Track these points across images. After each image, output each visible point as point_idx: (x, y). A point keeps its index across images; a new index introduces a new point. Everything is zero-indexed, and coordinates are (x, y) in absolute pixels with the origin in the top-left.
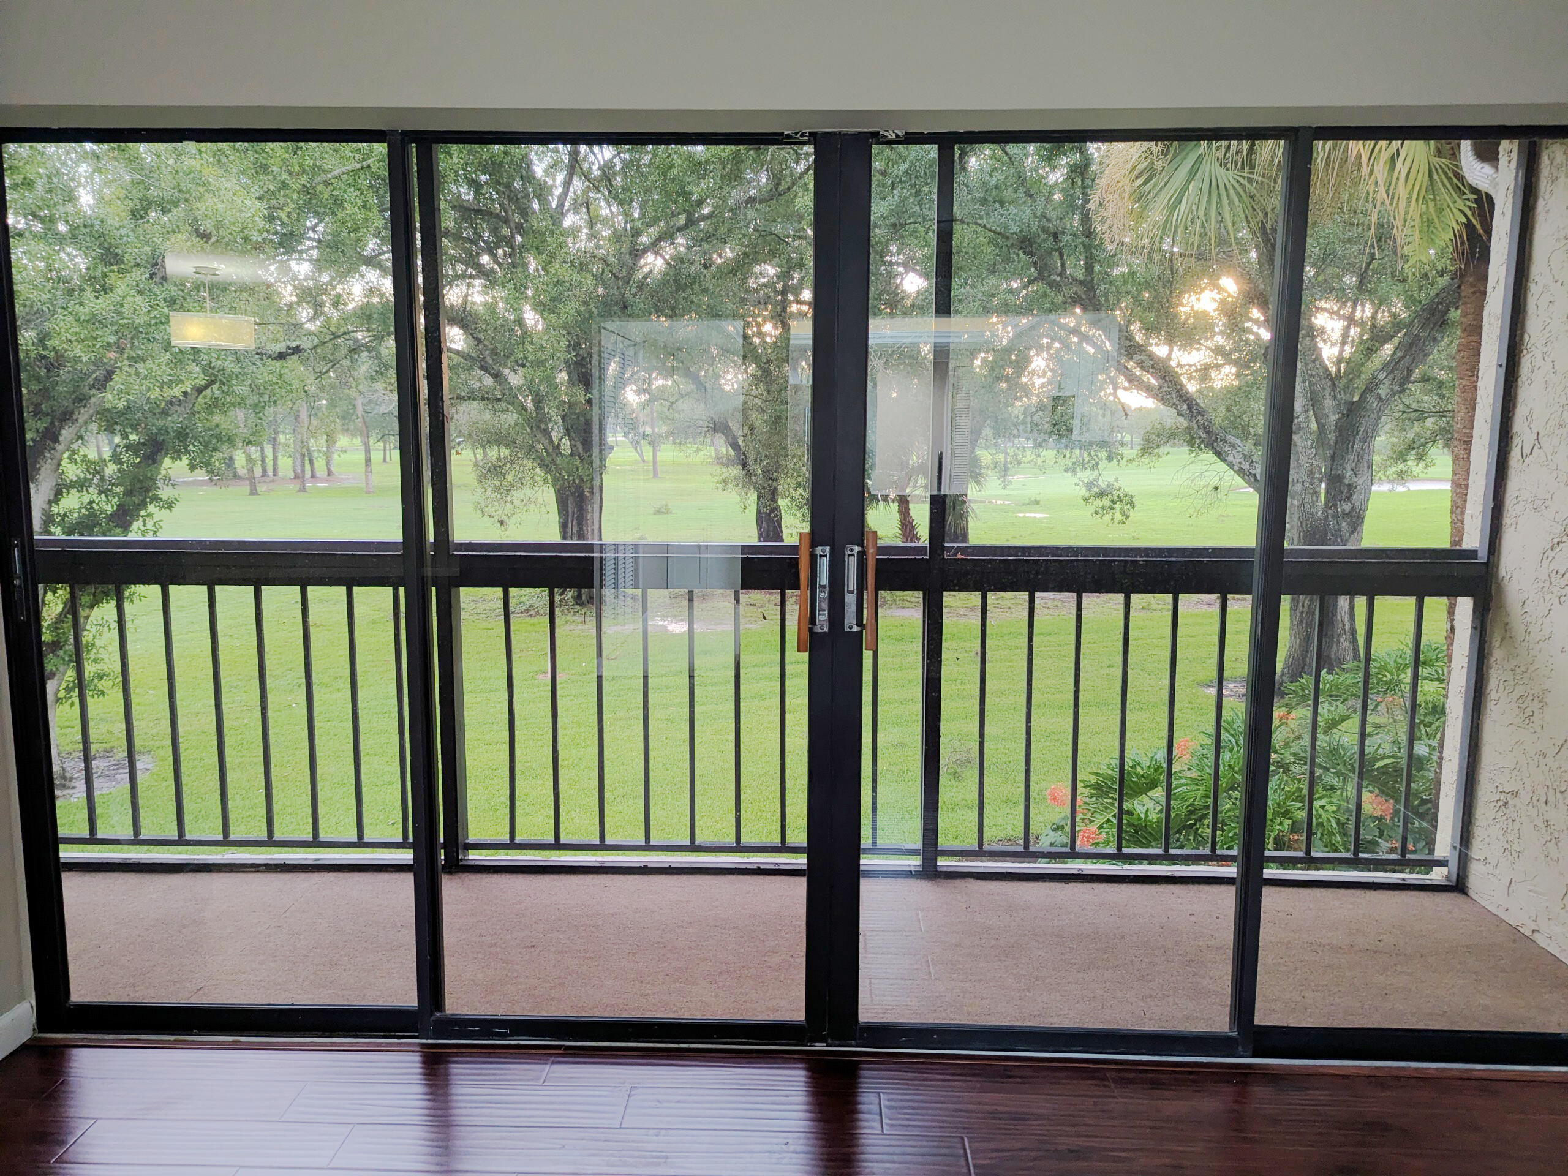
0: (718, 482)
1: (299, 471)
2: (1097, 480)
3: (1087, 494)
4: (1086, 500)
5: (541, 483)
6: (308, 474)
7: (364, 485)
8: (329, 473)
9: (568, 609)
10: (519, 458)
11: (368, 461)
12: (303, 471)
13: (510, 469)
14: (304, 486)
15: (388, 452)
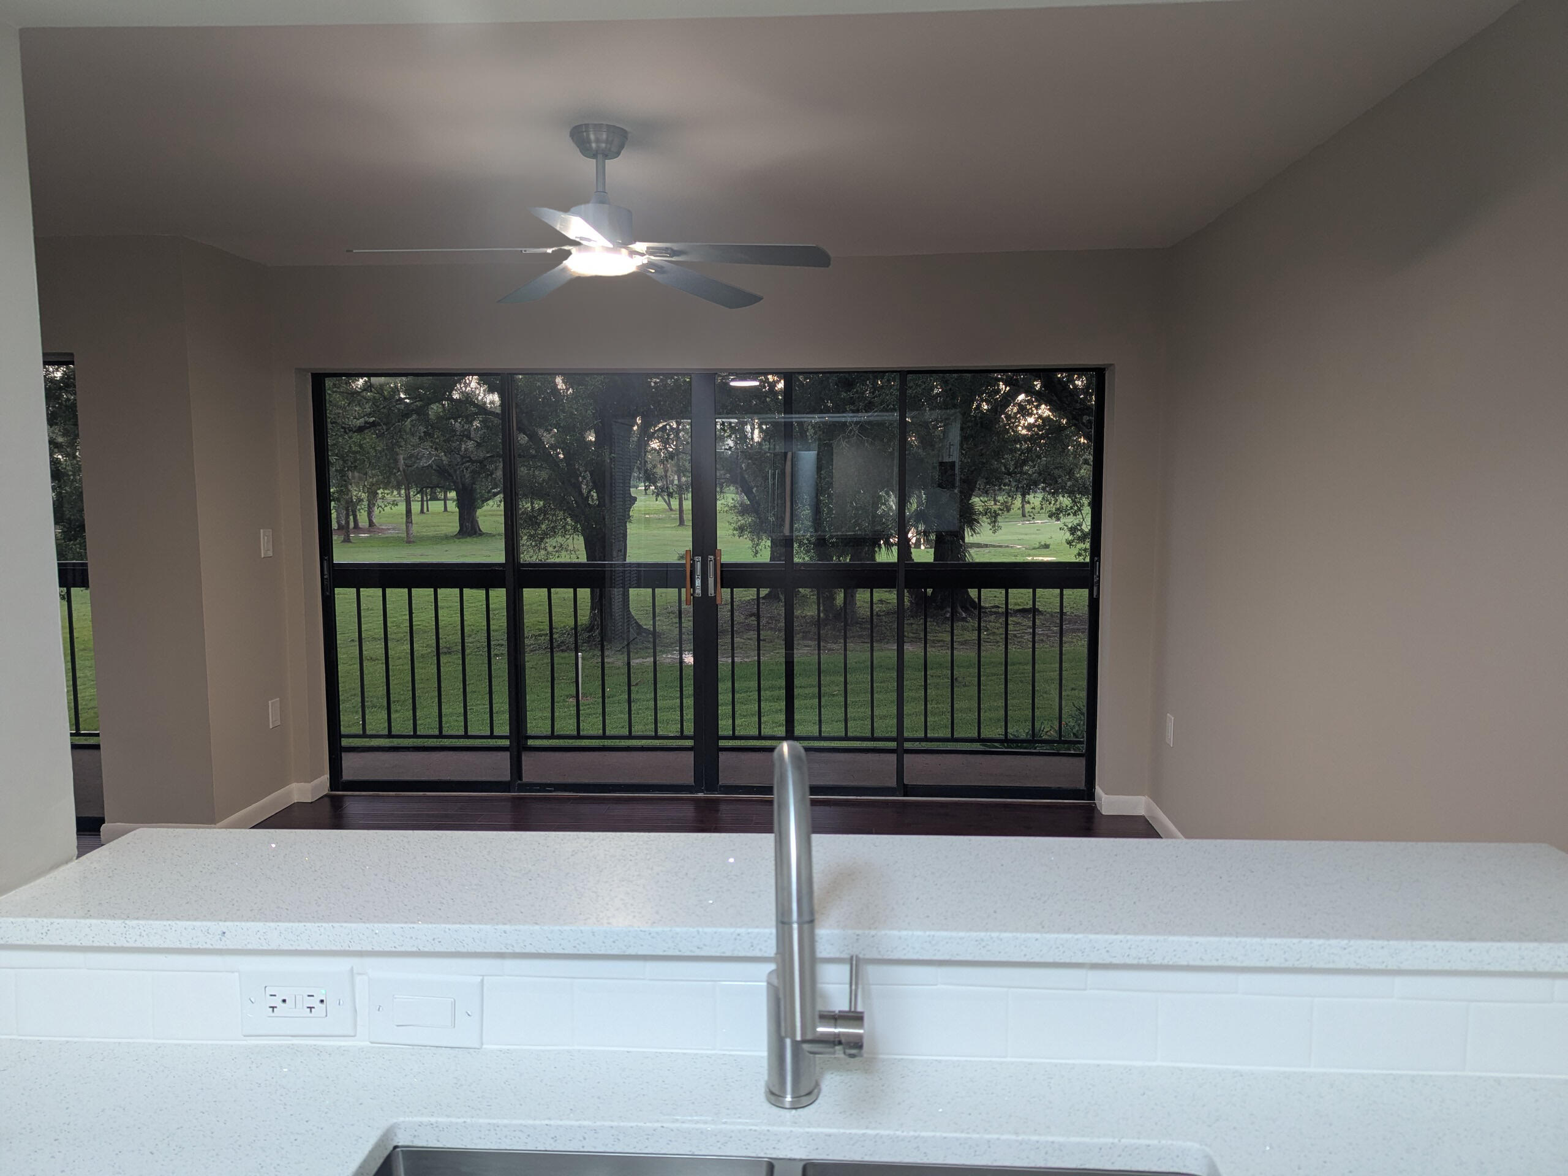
0: (735, 529)
1: (343, 522)
2: (1080, 525)
3: (1071, 538)
4: (1069, 543)
5: (571, 531)
6: (352, 525)
7: (404, 535)
8: (371, 524)
9: (595, 645)
10: (551, 509)
11: (409, 512)
12: (348, 523)
13: (544, 519)
14: (348, 536)
15: (425, 503)
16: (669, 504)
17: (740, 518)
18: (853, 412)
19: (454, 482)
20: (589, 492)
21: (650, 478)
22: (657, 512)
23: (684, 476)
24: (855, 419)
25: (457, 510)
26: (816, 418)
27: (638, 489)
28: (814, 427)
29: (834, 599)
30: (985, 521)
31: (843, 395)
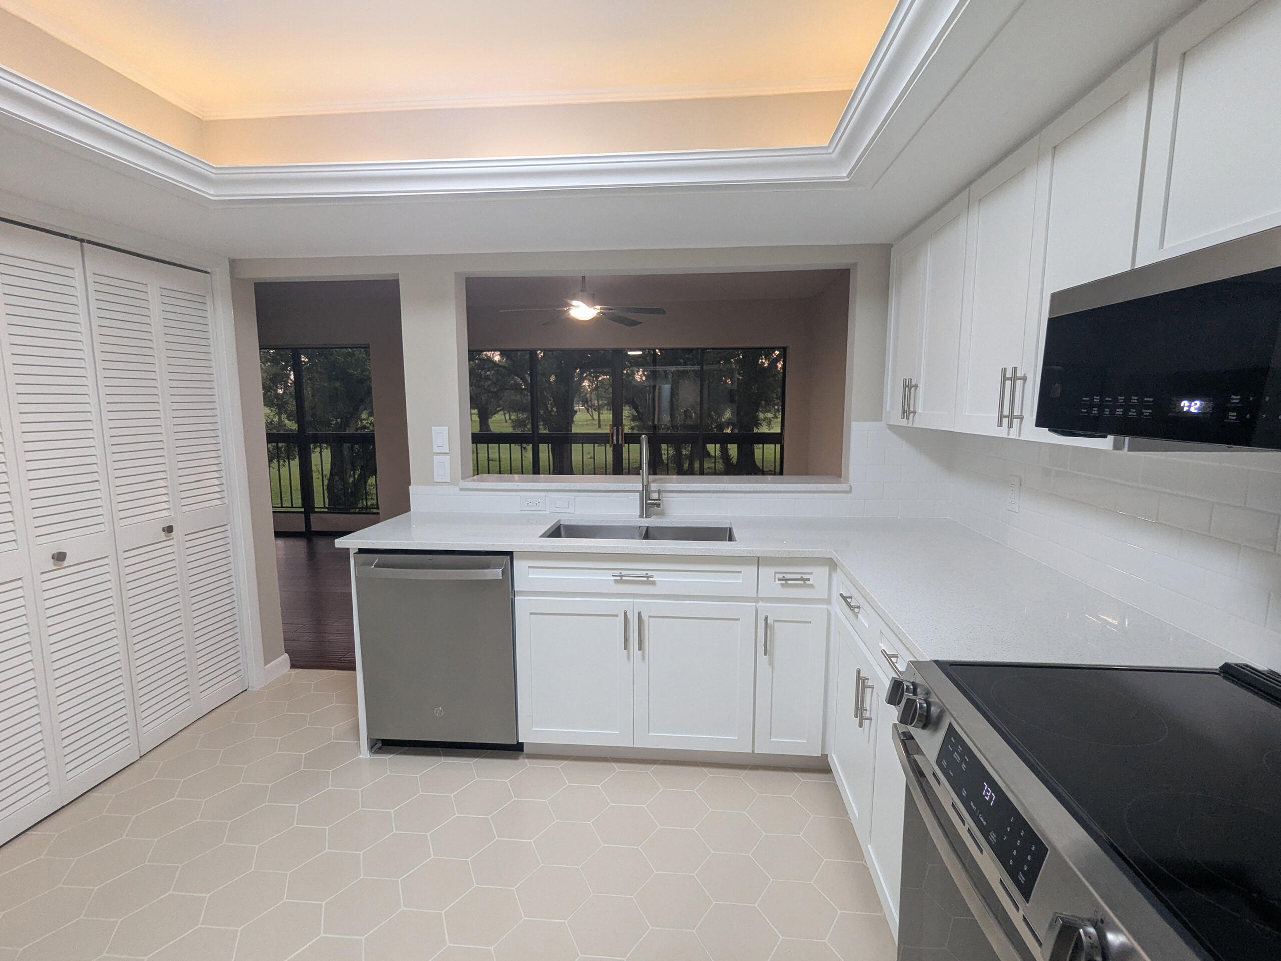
16: (592, 417)
17: (632, 423)
18: (691, 365)
19: (477, 405)
20: (552, 409)
21: (585, 402)
22: (587, 421)
23: (602, 400)
24: (692, 369)
25: (479, 419)
26: (674, 369)
27: (579, 408)
28: (672, 373)
29: (683, 466)
30: (764, 424)
31: (686, 356)
